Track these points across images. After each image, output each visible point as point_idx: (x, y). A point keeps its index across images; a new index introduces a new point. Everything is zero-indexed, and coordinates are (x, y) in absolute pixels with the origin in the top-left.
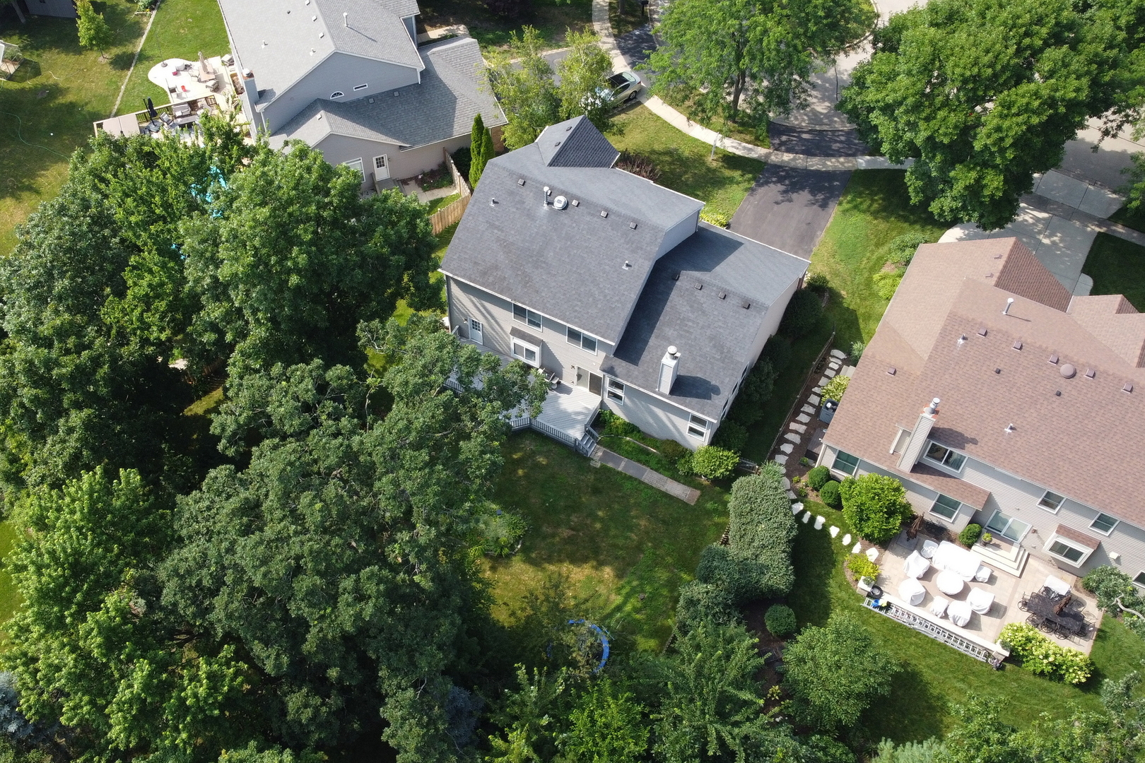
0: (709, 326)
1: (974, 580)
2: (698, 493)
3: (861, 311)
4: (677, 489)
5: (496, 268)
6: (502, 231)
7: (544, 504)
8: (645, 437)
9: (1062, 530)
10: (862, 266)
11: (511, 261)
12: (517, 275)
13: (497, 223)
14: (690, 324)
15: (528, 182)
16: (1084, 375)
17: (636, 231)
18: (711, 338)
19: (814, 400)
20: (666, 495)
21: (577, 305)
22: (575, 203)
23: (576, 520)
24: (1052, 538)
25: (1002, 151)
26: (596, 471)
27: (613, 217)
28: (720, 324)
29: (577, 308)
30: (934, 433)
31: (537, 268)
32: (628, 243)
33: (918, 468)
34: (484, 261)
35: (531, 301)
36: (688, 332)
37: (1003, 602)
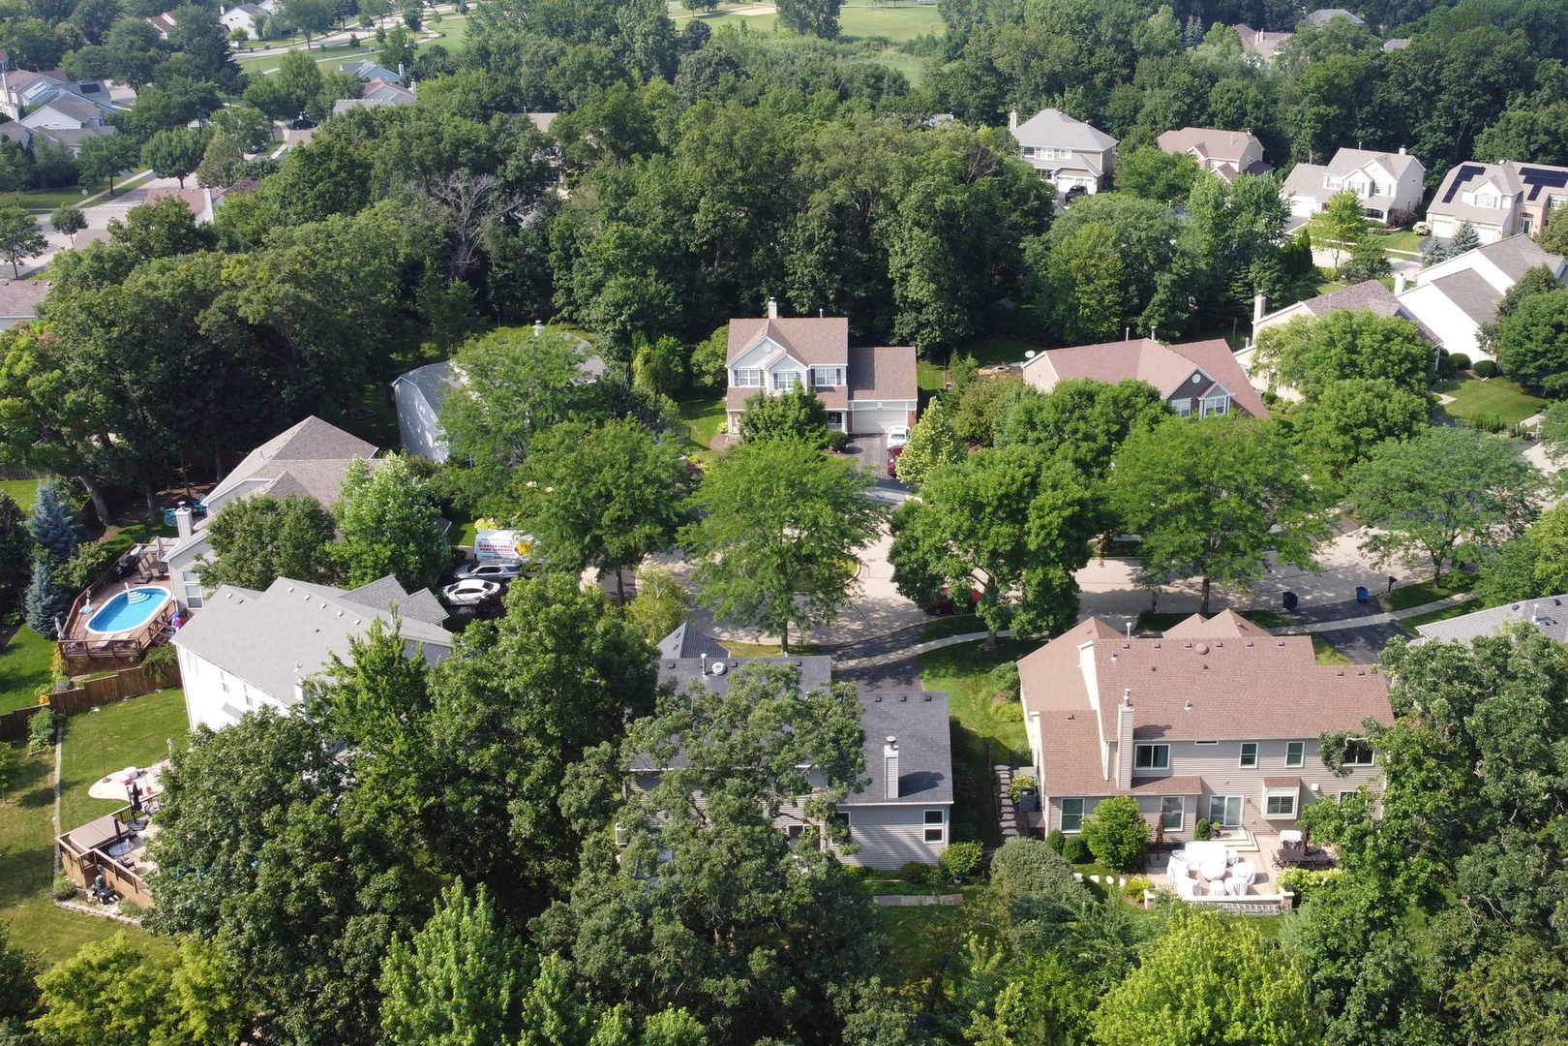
1: (1229, 865)
3: (997, 736)
8: (882, 874)
9: (1271, 782)
16: (1214, 649)
19: (1006, 802)
24: (1264, 795)
25: (1053, 543)
30: (1137, 734)
33: (1136, 782)
37: (1262, 871)
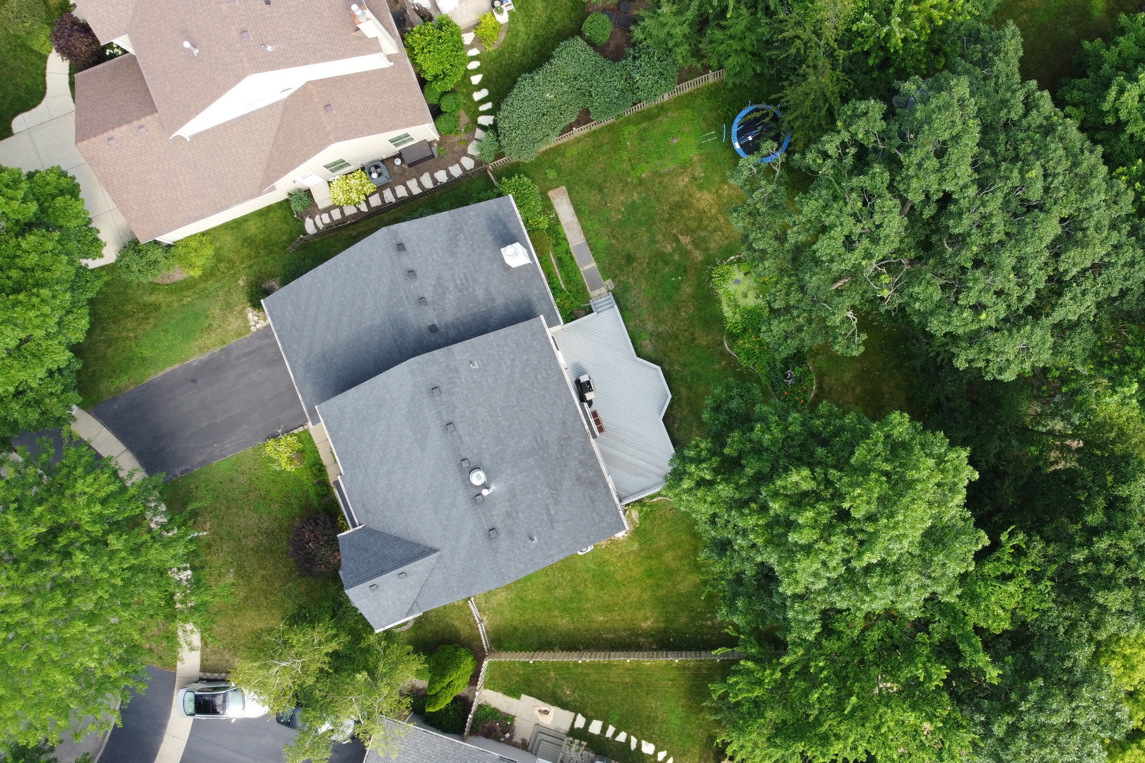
0: (446, 264)
2: (550, 194)
3: (246, 252)
4: (564, 209)
5: (579, 479)
6: (547, 506)
7: (682, 281)
10: (195, 296)
11: (562, 471)
12: (568, 454)
13: (545, 518)
14: (458, 282)
15: (487, 528)
17: (438, 384)
18: (454, 254)
20: (578, 211)
21: (542, 378)
22: (465, 464)
23: (669, 246)
26: (614, 278)
27: (445, 418)
28: (435, 256)
29: (544, 375)
31: (547, 443)
32: (455, 383)
34: (584, 495)
35: (575, 421)
36: (466, 278)
